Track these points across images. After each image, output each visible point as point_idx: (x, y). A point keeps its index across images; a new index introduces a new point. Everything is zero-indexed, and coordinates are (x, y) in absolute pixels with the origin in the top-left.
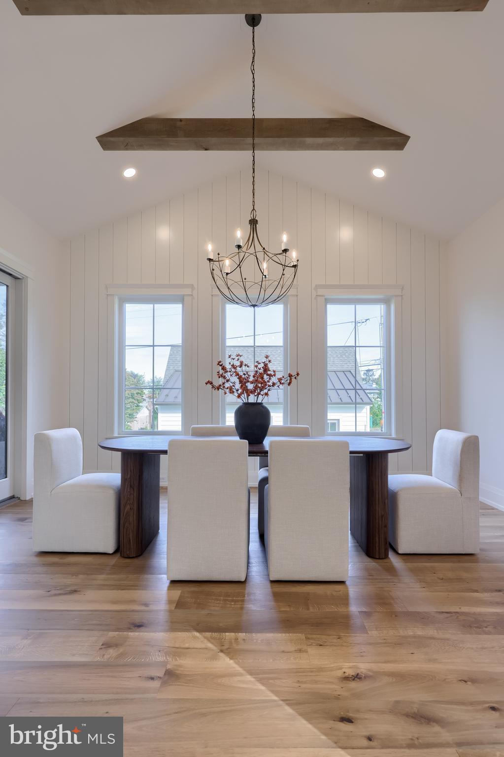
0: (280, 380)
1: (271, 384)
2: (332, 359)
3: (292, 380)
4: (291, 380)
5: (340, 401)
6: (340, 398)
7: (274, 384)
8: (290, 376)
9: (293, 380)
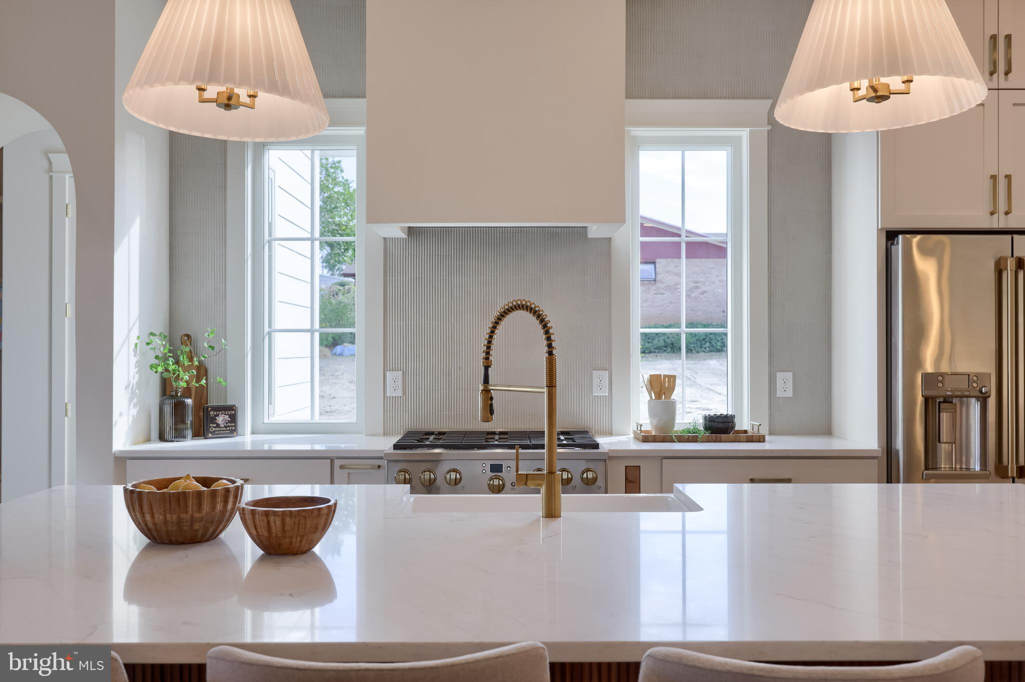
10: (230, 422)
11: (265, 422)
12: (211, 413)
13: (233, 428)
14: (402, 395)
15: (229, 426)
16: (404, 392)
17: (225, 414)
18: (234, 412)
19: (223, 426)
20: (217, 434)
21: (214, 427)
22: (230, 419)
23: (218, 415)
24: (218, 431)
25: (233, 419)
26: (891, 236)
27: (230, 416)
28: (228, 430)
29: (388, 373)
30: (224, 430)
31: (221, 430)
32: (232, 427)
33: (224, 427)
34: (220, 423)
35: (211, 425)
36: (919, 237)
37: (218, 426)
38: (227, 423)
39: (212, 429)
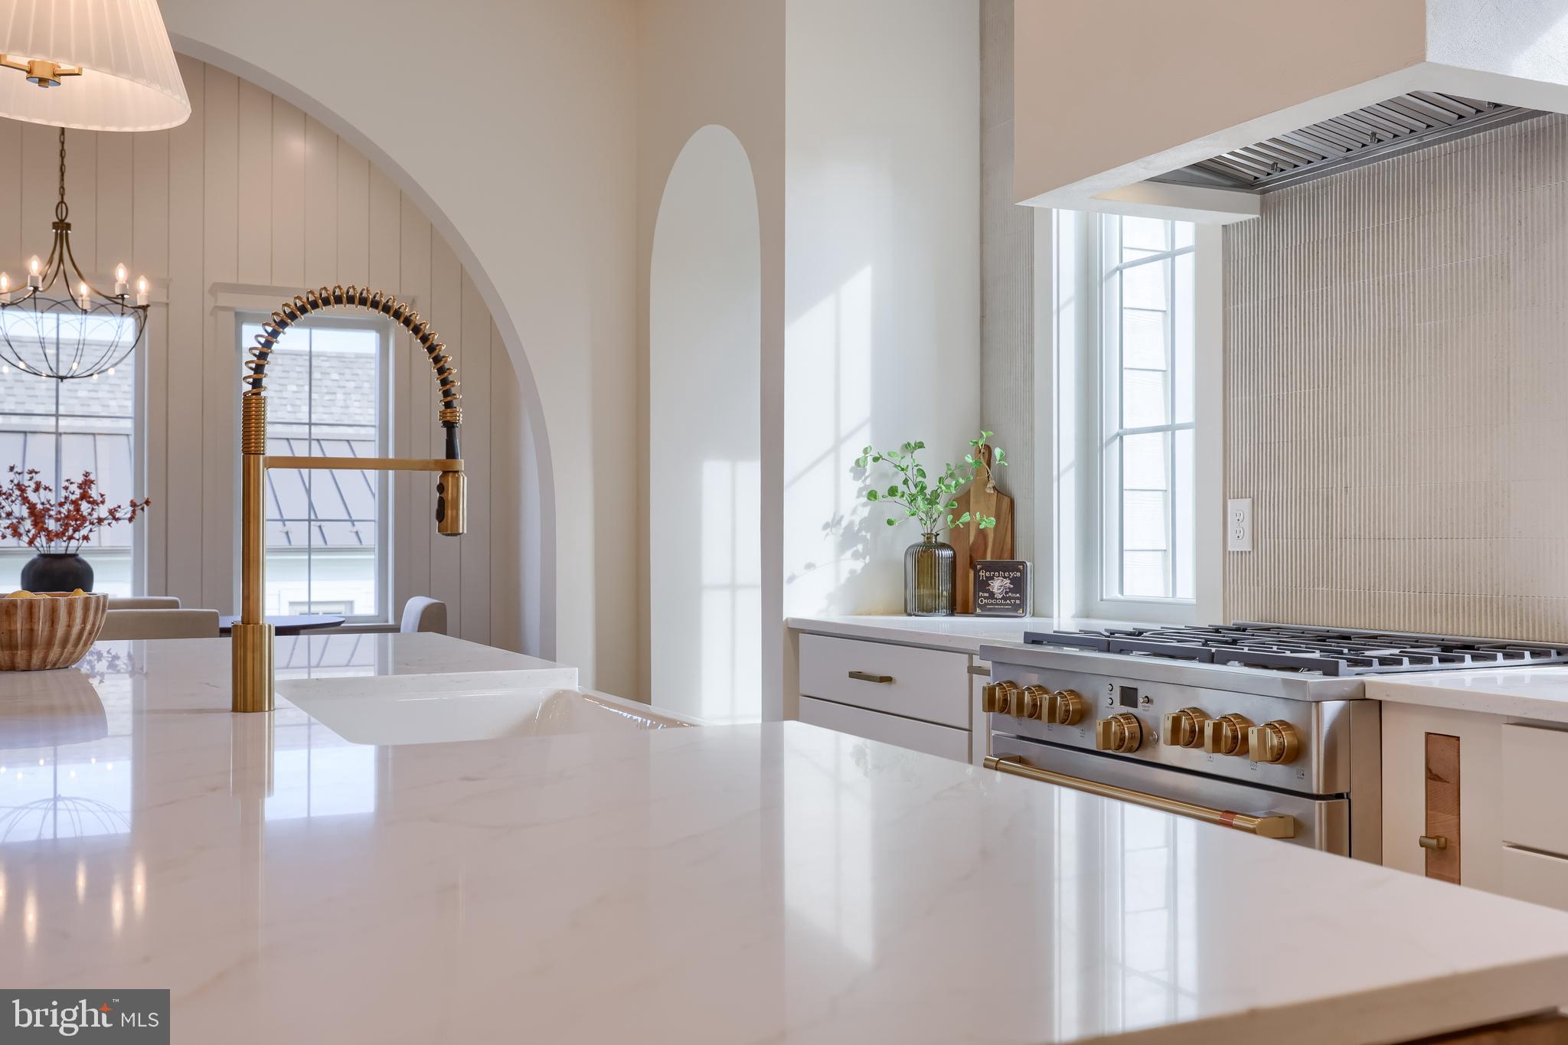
0: (112, 512)
1: (95, 521)
2: (340, 396)
3: (137, 512)
4: (134, 512)
5: (354, 543)
6: (357, 533)
7: (100, 521)
8: (133, 504)
9: (139, 512)
10: (1012, 590)
11: (1104, 597)
12: (981, 573)
13: (1018, 602)
14: (1251, 550)
15: (1010, 598)
16: (1254, 542)
17: (1005, 577)
18: (1019, 574)
19: (1001, 596)
20: (990, 610)
21: (985, 598)
22: (1012, 586)
23: (992, 578)
24: (992, 604)
25: (1018, 585)
27: (1013, 581)
28: (1008, 605)
29: (1229, 502)
30: (1001, 604)
31: (997, 604)
32: (1016, 599)
33: (1001, 599)
34: (995, 590)
35: (981, 593)
37: (992, 595)
38: (1006, 593)
39: (982, 601)
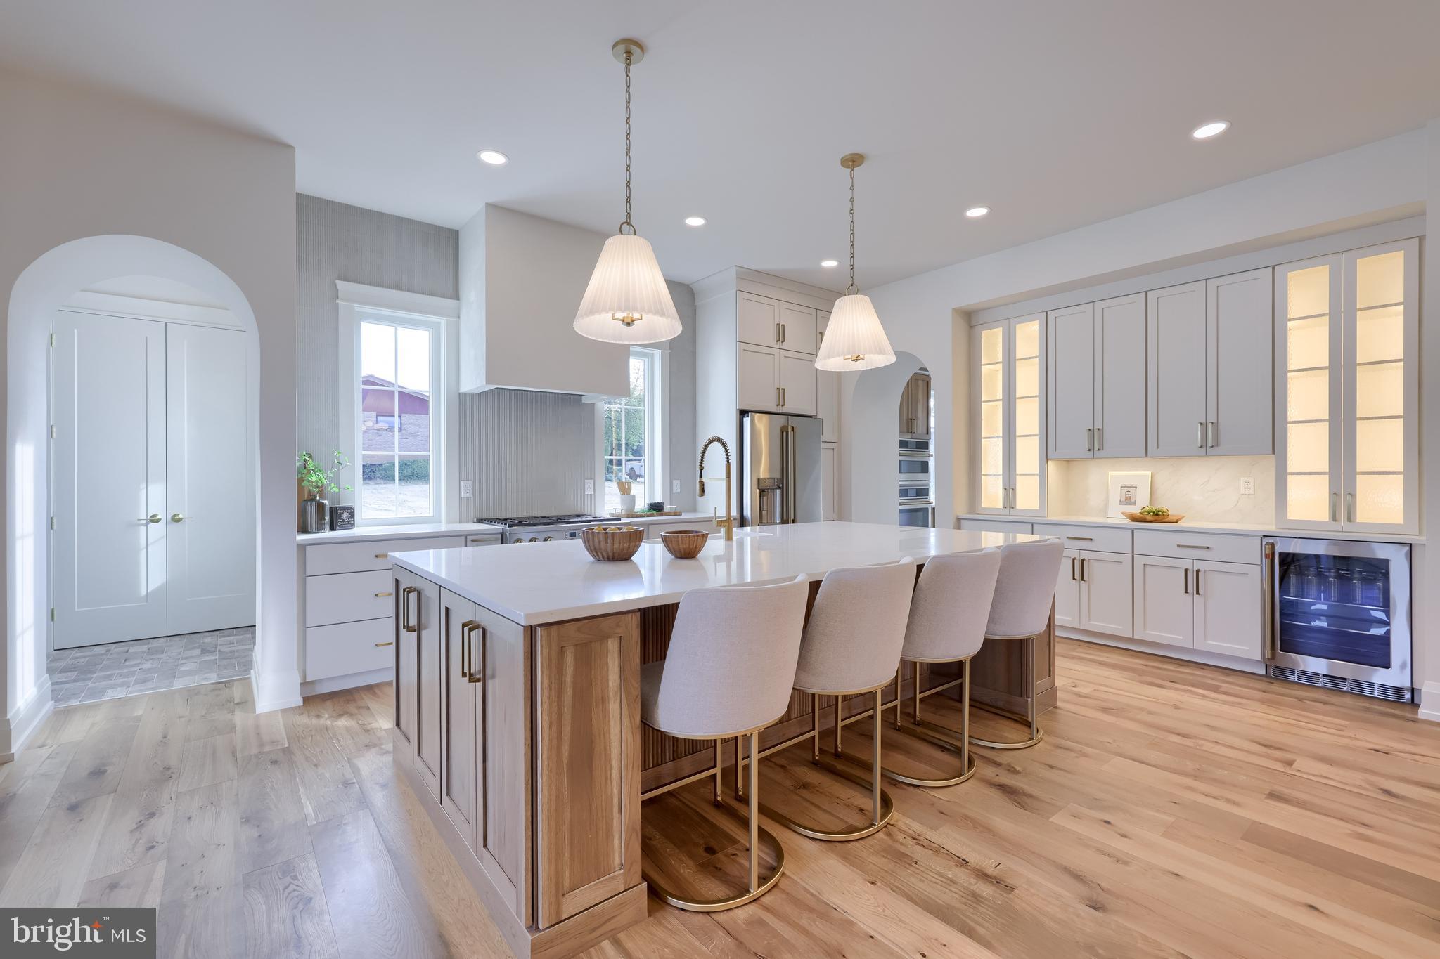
10: (350, 518)
11: (367, 518)
12: (338, 511)
13: (353, 521)
14: (472, 497)
15: (350, 520)
16: (473, 494)
18: (350, 510)
19: (347, 520)
20: (343, 526)
23: (343, 513)
25: (351, 515)
26: (743, 413)
27: (349, 513)
28: (349, 524)
29: (462, 482)
31: (345, 524)
32: (351, 523)
34: (345, 518)
35: (339, 520)
36: (758, 414)
37: (343, 520)
39: (340, 523)
